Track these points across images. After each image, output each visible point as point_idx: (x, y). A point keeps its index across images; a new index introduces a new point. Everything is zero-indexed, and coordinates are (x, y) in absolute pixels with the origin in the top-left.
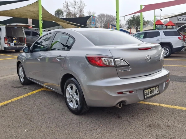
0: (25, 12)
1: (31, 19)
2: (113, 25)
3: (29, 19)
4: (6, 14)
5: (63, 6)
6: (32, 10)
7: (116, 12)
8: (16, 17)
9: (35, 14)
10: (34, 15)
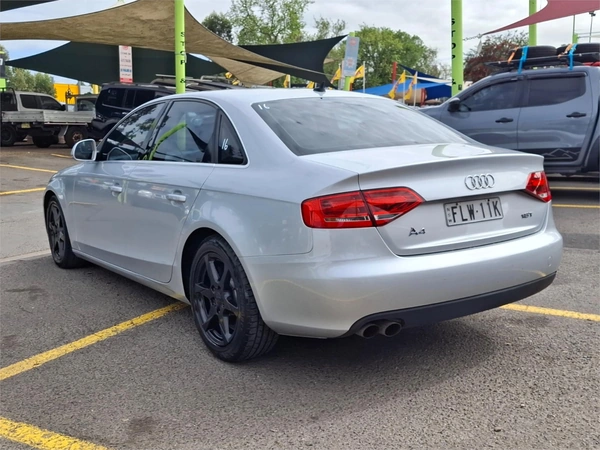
0: (121, 23)
1: (130, 48)
2: (413, 72)
3: (120, 47)
4: (55, 32)
5: (230, 5)
6: (144, 18)
7: (453, 22)
8: (87, 40)
9: (155, 29)
10: (152, 33)
